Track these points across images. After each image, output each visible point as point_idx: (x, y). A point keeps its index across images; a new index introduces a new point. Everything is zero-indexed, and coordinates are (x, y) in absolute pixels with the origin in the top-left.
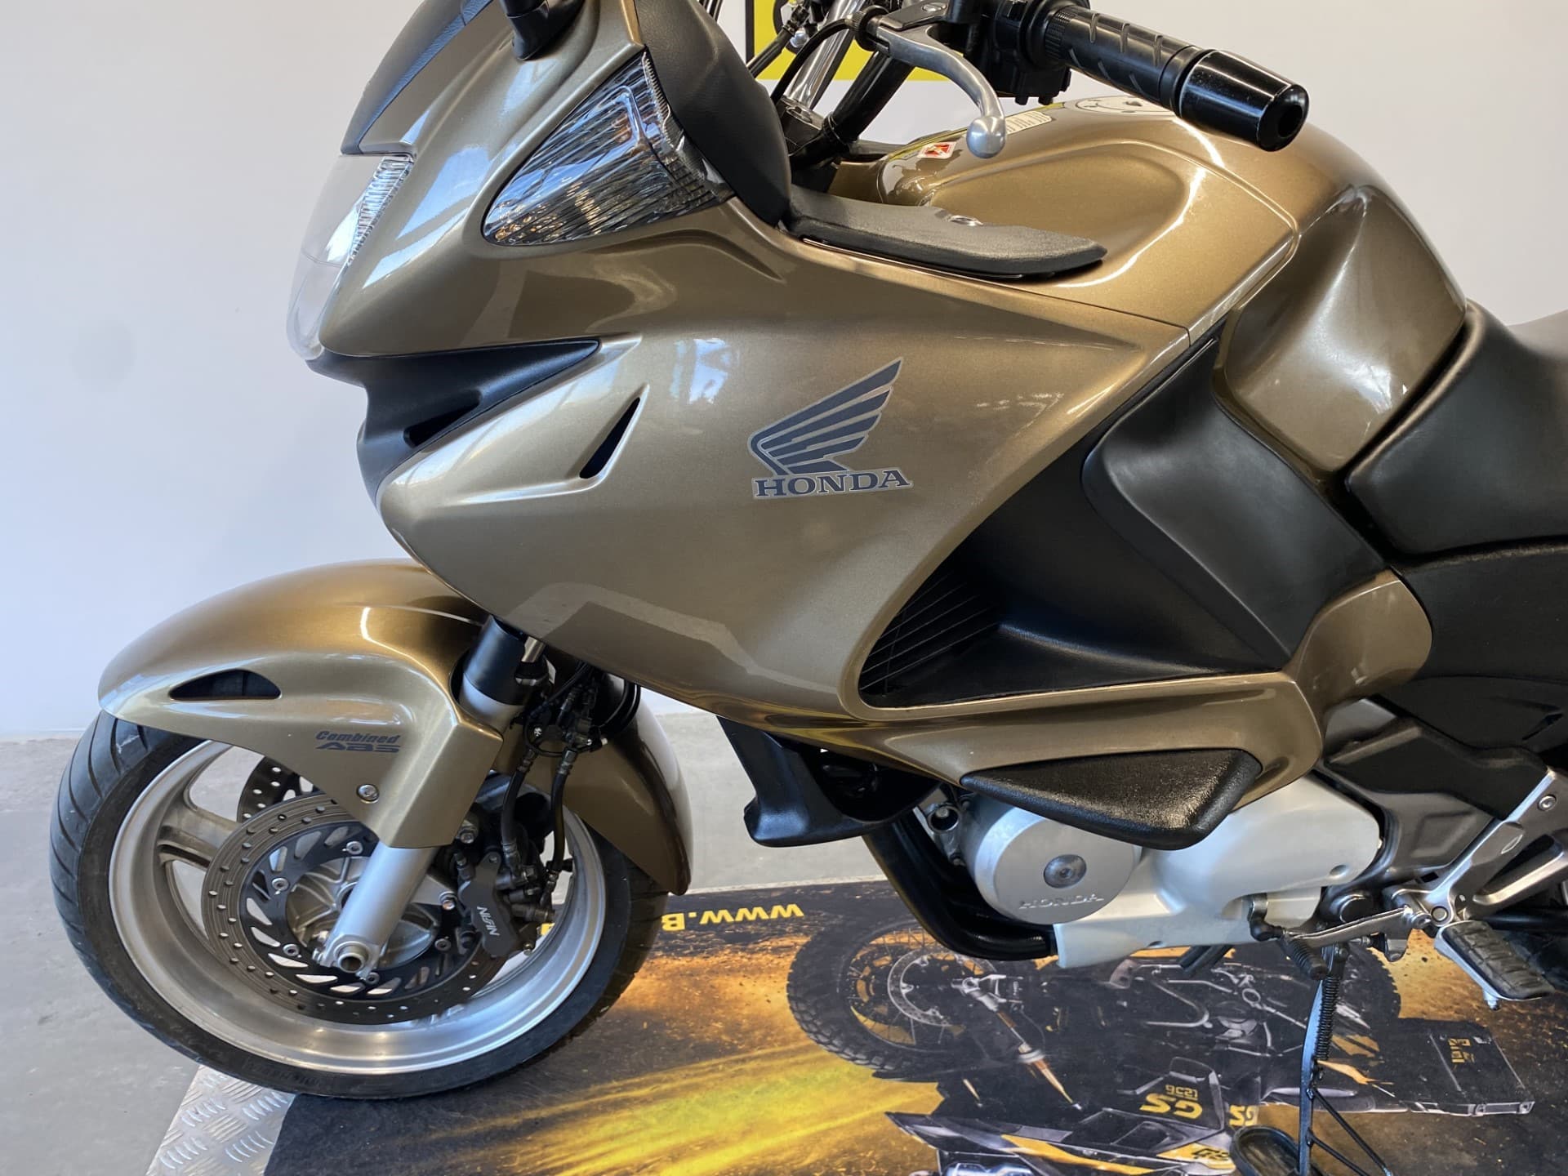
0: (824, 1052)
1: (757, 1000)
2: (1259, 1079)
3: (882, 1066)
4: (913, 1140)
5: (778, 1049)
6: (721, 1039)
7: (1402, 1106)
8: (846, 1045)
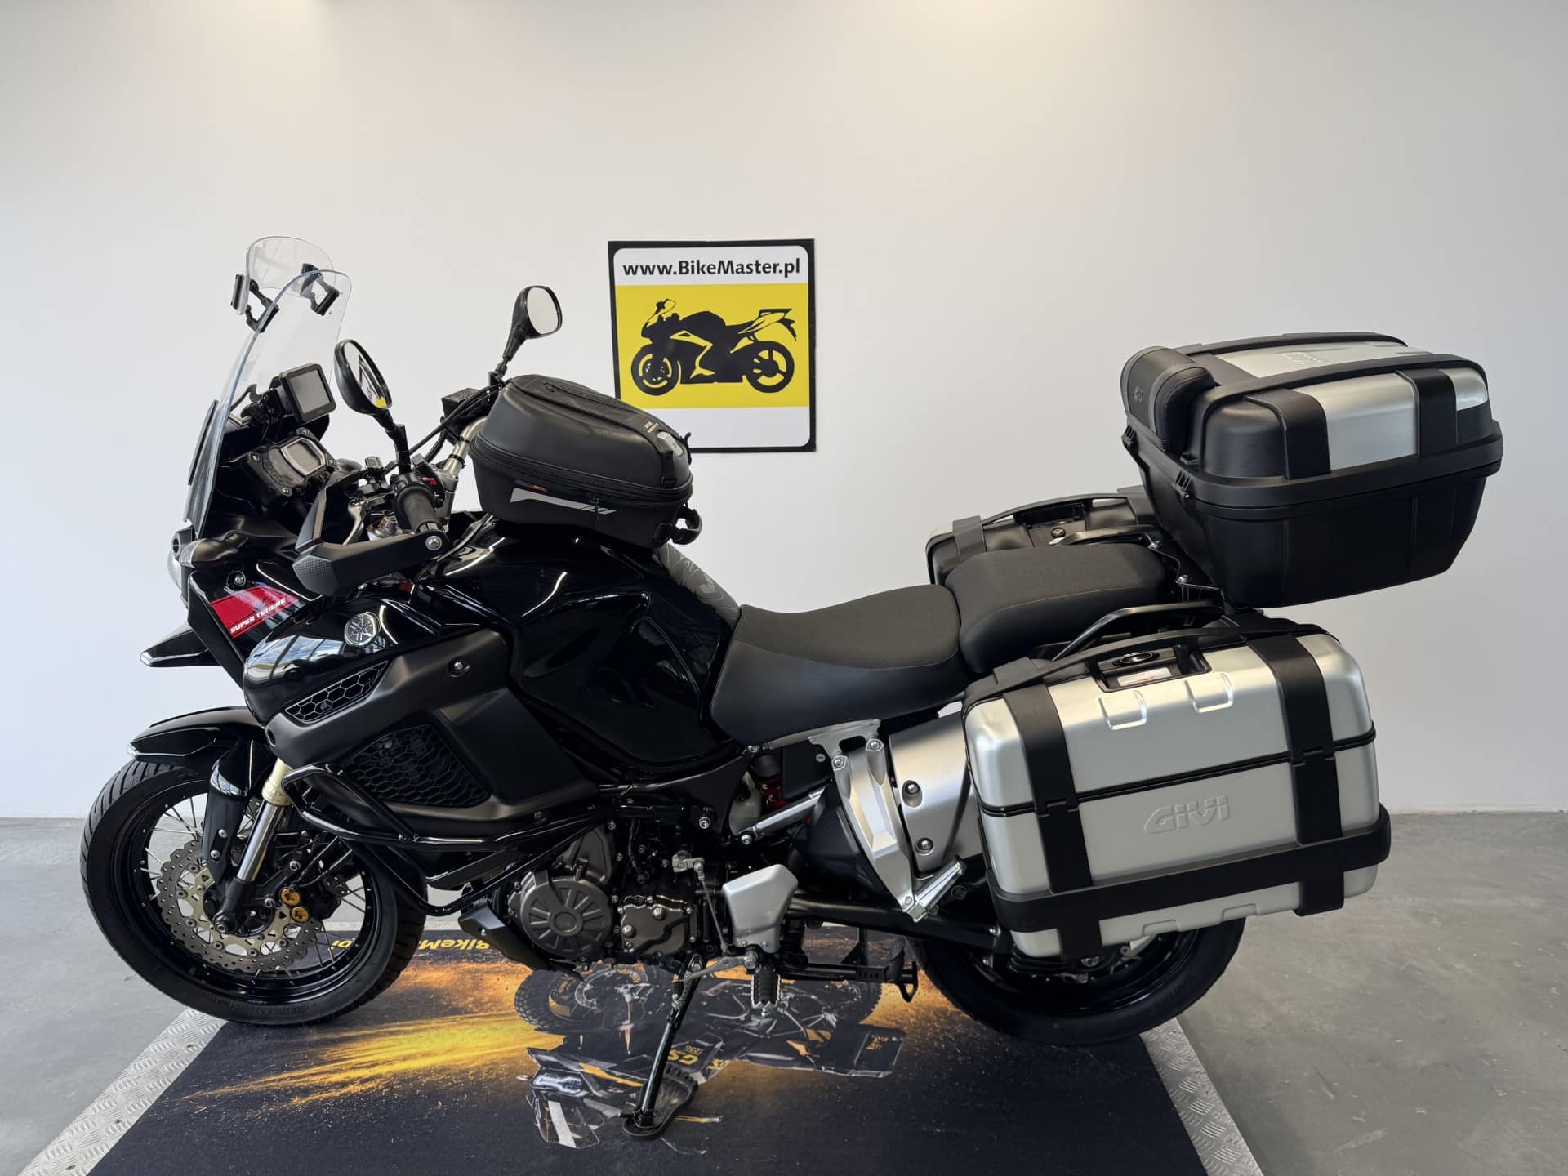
0: (518, 1016)
1: (501, 988)
2: (744, 1048)
3: (543, 1026)
4: (531, 1061)
5: (495, 1013)
6: (467, 1006)
7: (813, 1067)
8: (532, 1014)
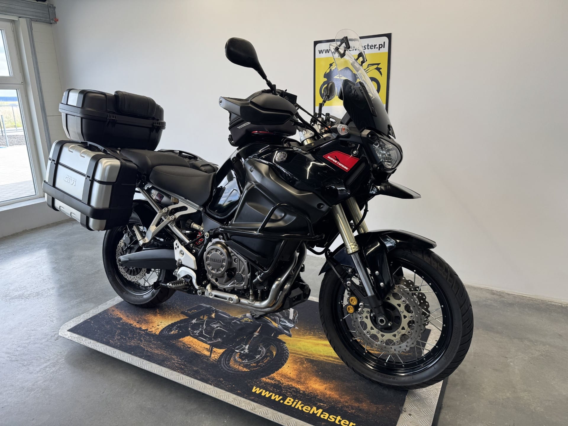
1: (291, 368)
3: (283, 344)
5: (298, 355)
6: (307, 363)
8: (285, 350)
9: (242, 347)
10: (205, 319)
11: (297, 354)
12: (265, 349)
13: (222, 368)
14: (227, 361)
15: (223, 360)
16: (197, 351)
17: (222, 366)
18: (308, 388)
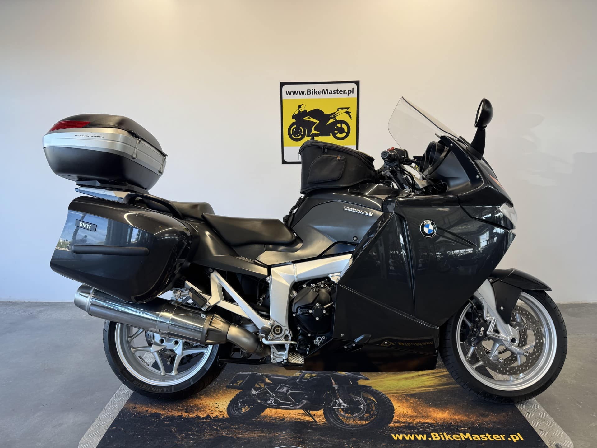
3: (370, 389)
6: (410, 398)
8: (379, 394)
9: (337, 403)
10: (263, 387)
11: (394, 393)
12: (361, 398)
13: (341, 429)
14: (338, 420)
15: (333, 421)
16: (295, 419)
17: (337, 426)
18: (437, 419)
